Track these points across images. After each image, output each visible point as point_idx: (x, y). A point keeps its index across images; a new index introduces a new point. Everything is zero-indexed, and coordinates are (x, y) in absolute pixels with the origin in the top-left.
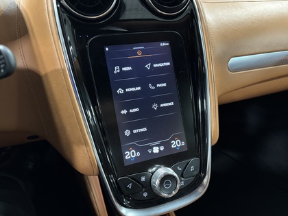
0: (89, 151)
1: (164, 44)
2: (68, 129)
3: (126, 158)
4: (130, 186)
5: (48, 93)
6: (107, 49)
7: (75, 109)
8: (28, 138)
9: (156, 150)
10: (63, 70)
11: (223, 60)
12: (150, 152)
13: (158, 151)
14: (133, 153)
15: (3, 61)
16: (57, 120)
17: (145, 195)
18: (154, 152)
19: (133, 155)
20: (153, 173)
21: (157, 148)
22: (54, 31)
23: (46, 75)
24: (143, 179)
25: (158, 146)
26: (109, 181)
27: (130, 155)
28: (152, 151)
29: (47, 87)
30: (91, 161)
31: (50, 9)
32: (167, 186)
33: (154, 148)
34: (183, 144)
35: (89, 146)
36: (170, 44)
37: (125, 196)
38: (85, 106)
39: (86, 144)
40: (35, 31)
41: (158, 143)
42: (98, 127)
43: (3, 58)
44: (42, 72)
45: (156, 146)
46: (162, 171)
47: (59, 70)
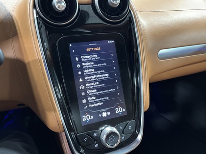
0: (56, 116)
1: (111, 42)
2: (43, 100)
3: (83, 120)
4: (85, 140)
5: (30, 75)
6: (71, 45)
7: (47, 86)
8: (18, 105)
9: (104, 115)
10: (40, 60)
11: (154, 51)
12: (100, 116)
13: (106, 116)
14: (88, 117)
16: (35, 94)
17: (97, 146)
18: (103, 116)
19: (88, 118)
20: (102, 131)
21: (106, 113)
22: (34, 33)
23: (29, 63)
24: (95, 135)
25: (106, 112)
26: (71, 136)
27: (86, 118)
28: (102, 116)
29: (29, 71)
30: (58, 122)
31: (32, 18)
32: (112, 140)
33: (103, 113)
34: (124, 110)
35: (56, 112)
36: (115, 41)
37: (82, 147)
38: (55, 85)
39: (55, 110)
40: (22, 33)
41: (106, 109)
42: (63, 99)
44: (26, 61)
45: (104, 112)
46: (108, 129)
47: (37, 60)
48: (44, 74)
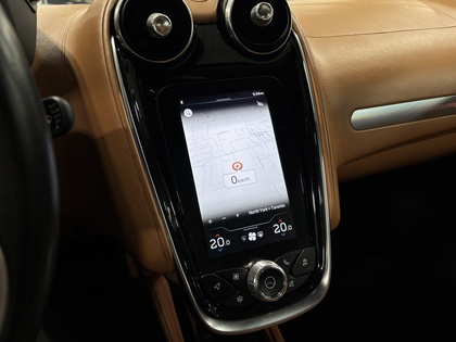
1: (258, 94)
2: (134, 208)
3: (212, 248)
4: (217, 287)
5: (105, 162)
9: (252, 237)
10: (126, 130)
12: (244, 239)
14: (221, 241)
15: (59, 115)
16: (116, 198)
17: (240, 299)
18: (250, 239)
19: (221, 243)
20: (249, 269)
21: (254, 234)
22: (113, 80)
24: (236, 277)
25: (256, 231)
27: (217, 244)
28: (247, 239)
30: (165, 251)
32: (270, 285)
33: (250, 234)
34: (290, 228)
35: (161, 230)
36: (266, 93)
37: (210, 300)
43: (60, 112)
45: (252, 231)
46: (261, 264)
47: (120, 130)
48: (134, 157)
